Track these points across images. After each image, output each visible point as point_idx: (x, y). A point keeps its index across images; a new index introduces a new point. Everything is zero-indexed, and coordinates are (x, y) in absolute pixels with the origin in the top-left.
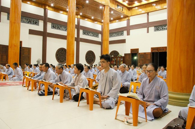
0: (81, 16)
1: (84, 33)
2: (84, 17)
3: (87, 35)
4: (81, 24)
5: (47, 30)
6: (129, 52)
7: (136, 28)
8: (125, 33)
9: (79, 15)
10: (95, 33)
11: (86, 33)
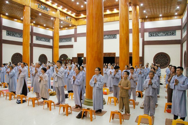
0: (34, 24)
1: (37, 39)
2: (37, 24)
3: (40, 40)
4: (34, 31)
5: (2, 37)
6: (76, 56)
7: (82, 36)
8: (73, 39)
9: (33, 23)
10: (47, 38)
11: (39, 39)
